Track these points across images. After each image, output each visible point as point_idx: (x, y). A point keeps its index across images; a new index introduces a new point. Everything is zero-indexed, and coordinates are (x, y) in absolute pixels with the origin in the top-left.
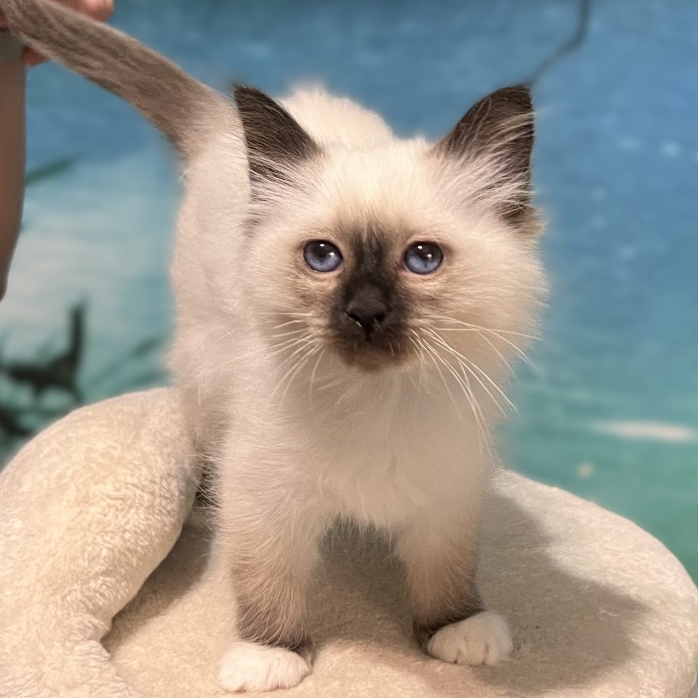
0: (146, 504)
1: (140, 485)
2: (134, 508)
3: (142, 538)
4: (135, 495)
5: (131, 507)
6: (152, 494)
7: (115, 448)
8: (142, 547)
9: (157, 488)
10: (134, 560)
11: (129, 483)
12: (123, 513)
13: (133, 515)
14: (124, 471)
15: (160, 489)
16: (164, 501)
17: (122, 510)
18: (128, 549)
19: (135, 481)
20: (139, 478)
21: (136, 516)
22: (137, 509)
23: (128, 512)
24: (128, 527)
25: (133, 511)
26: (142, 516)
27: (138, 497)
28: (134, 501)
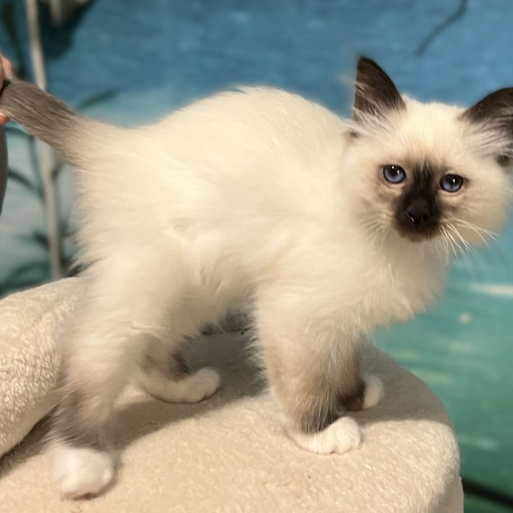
0: (27, 375)
1: (24, 361)
2: (17, 378)
3: (20, 401)
4: (18, 369)
5: (13, 377)
6: (35, 366)
7: (14, 331)
8: (20, 408)
9: (39, 362)
10: (12, 417)
11: (15, 359)
12: (7, 382)
13: (14, 384)
14: (14, 349)
15: (42, 363)
16: (44, 371)
17: (5, 380)
18: (7, 410)
19: (21, 357)
20: (24, 356)
21: (17, 384)
22: (19, 378)
23: (10, 381)
24: (8, 393)
25: (14, 380)
26: (22, 384)
27: (21, 369)
28: (17, 373)
